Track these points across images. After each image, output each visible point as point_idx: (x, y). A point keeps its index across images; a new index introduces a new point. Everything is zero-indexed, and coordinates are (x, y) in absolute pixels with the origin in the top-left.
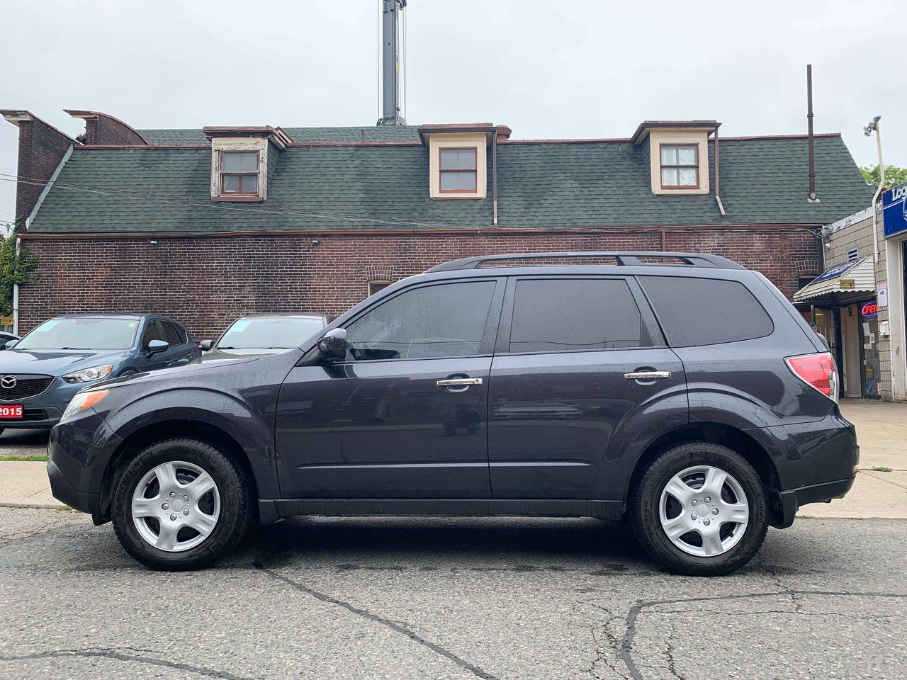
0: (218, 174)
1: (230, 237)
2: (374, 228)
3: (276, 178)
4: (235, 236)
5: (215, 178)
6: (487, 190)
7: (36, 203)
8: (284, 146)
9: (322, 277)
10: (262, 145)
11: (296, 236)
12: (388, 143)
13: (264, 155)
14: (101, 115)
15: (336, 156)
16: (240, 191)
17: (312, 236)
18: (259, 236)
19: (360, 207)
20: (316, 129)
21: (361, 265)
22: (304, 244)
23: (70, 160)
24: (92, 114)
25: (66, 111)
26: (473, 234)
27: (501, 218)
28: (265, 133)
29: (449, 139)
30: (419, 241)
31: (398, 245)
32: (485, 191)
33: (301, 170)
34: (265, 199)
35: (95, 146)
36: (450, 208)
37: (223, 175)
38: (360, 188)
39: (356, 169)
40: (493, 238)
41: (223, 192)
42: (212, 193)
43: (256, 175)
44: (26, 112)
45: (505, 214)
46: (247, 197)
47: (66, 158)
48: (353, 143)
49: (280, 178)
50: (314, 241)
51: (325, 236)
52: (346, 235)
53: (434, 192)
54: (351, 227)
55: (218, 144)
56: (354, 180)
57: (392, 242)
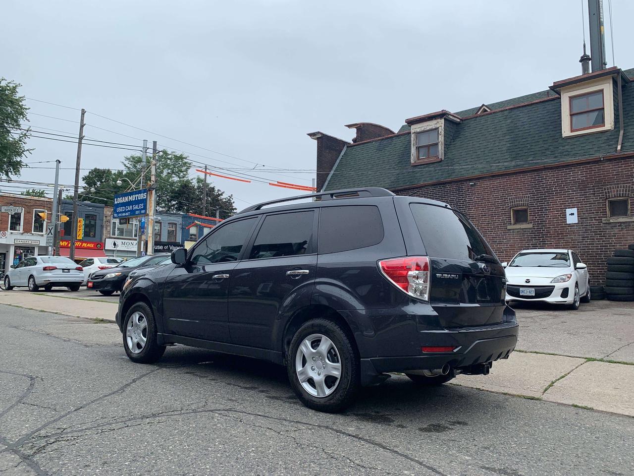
0: (415, 148)
1: (420, 187)
2: (514, 168)
3: (452, 143)
4: (422, 187)
5: (413, 150)
6: (615, 122)
7: (325, 182)
8: (459, 120)
9: (477, 208)
10: (440, 123)
11: (460, 181)
12: (534, 102)
13: (442, 130)
14: (363, 124)
15: (494, 119)
16: (428, 155)
17: (470, 180)
18: (436, 185)
19: (506, 154)
20: (519, 98)
21: (505, 196)
22: (465, 186)
23: (344, 154)
24: (358, 125)
25: (346, 126)
26: (597, 162)
27: (626, 144)
28: (443, 115)
29: (577, 89)
30: (549, 173)
31: (533, 178)
32: (613, 123)
33: (469, 134)
34: (443, 159)
35: (361, 142)
36: (578, 143)
37: (418, 148)
38: (508, 140)
39: (508, 127)
40: (618, 162)
41: (418, 159)
42: (412, 161)
43: (437, 144)
44: (319, 132)
45: (630, 140)
46: (432, 160)
47: (342, 153)
48: (508, 108)
49: (454, 143)
50: (471, 184)
51: (478, 179)
52: (493, 176)
53: (566, 132)
54: (497, 170)
55: (416, 128)
56: (505, 135)
57: (528, 177)
